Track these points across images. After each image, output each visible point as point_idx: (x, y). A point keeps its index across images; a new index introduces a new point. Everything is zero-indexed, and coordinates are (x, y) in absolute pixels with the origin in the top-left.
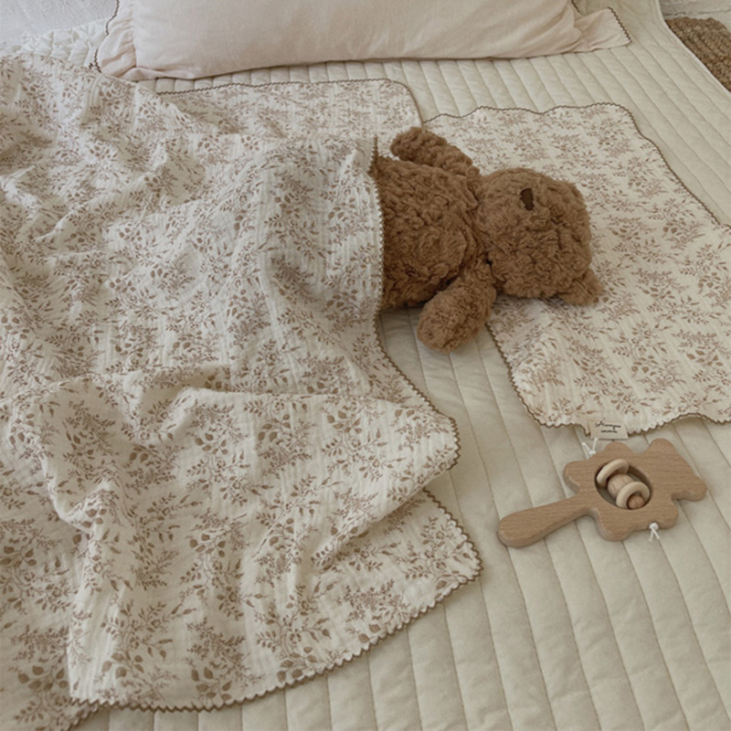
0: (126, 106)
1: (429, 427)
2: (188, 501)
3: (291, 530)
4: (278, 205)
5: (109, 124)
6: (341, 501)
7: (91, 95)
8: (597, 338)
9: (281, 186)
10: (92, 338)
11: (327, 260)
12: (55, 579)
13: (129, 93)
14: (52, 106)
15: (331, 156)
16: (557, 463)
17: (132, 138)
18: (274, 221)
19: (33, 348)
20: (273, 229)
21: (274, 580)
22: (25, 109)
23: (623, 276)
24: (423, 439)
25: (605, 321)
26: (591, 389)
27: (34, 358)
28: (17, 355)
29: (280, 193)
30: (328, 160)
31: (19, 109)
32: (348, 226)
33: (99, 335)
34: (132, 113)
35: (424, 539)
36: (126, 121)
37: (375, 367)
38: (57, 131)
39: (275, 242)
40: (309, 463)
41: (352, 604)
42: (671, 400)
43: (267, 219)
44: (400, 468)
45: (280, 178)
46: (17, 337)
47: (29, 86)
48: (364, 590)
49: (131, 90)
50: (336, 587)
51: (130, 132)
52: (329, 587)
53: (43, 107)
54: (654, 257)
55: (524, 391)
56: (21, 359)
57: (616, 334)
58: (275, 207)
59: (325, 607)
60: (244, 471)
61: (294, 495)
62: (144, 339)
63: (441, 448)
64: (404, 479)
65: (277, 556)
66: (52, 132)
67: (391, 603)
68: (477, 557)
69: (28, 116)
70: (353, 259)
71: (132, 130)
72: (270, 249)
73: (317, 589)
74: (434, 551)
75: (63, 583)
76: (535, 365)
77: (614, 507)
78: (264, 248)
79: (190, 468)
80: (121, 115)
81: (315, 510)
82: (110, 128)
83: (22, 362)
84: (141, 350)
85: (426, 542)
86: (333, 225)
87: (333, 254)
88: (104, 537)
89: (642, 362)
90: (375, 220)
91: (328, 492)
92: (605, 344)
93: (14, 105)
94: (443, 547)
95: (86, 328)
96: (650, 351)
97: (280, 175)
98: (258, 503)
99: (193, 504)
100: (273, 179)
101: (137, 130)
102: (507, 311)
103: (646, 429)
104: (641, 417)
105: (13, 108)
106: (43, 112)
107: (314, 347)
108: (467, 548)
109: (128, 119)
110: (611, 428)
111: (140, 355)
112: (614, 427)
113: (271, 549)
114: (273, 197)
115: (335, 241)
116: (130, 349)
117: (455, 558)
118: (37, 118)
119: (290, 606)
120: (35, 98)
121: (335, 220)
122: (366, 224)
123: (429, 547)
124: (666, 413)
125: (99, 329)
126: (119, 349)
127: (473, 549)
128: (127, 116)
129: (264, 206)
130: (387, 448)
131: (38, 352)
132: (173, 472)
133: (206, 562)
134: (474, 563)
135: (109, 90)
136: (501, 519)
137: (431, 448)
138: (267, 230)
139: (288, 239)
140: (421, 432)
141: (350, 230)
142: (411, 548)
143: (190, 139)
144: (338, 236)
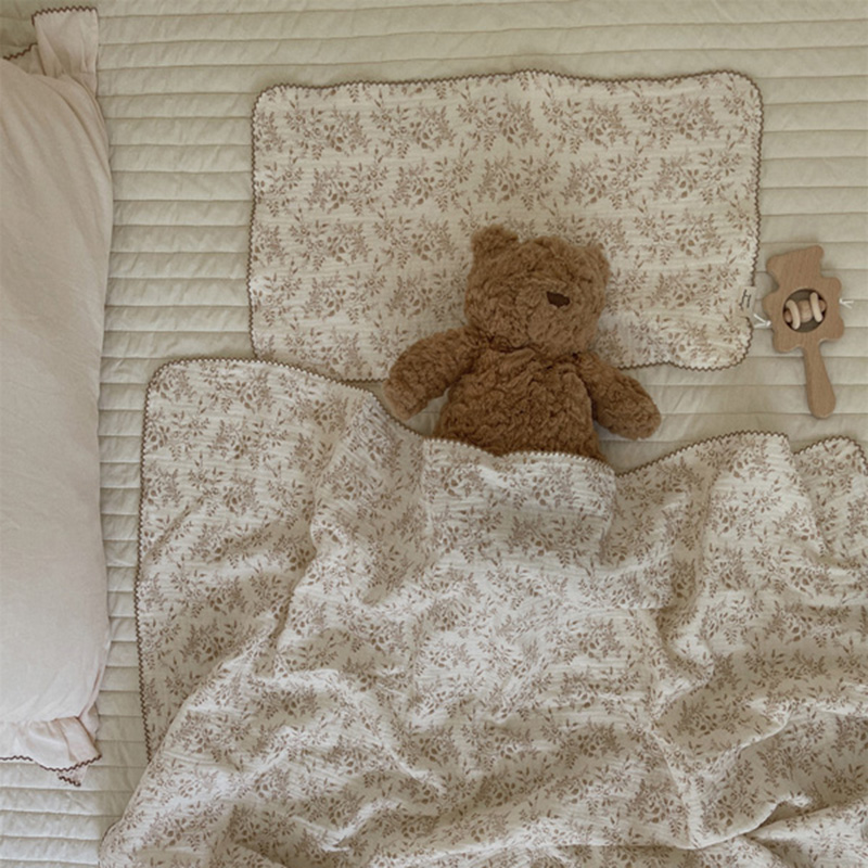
0: (209, 721)
1: (759, 454)
2: (755, 643)
3: (799, 570)
4: (546, 553)
5: (233, 739)
6: (782, 530)
7: (202, 762)
8: (645, 273)
9: (525, 548)
10: (574, 728)
11: (589, 513)
12: (801, 732)
13: (197, 718)
14: (192, 810)
15: (478, 493)
16: (767, 354)
17: (247, 712)
18: (564, 560)
19: (600, 774)
20: (572, 560)
21: (833, 584)
22: (201, 838)
23: (570, 216)
24: (768, 461)
25: (626, 257)
26: (712, 303)
27: (609, 773)
28: (606, 786)
29: (534, 550)
30: (481, 496)
31: (203, 845)
32: (560, 488)
33: (571, 723)
34: (217, 713)
35: (816, 474)
36: (226, 721)
37: (647, 483)
38: (224, 801)
39: (585, 560)
40: (745, 551)
41: (856, 533)
42: (737, 238)
43: (562, 565)
44: (785, 482)
45: (515, 548)
46: (590, 788)
47: (166, 839)
48: (848, 523)
49: (193, 715)
50: (845, 542)
51: (239, 715)
52: (844, 547)
53: (193, 819)
54: (547, 171)
55: (716, 363)
56: (610, 782)
57: (644, 254)
58: (549, 557)
59: (855, 551)
60: (747, 601)
61: (763, 565)
62: (579, 683)
63: (781, 448)
64: (795, 481)
65: (817, 581)
66: (225, 805)
67: (861, 506)
68: (837, 439)
69: (208, 834)
70: (594, 489)
71: (237, 713)
72: (592, 565)
73: (843, 555)
74: (827, 468)
75: (804, 727)
76: (689, 344)
77: (821, 325)
78: (591, 571)
79: (727, 643)
80: (219, 726)
81: (787, 550)
82: (237, 739)
83: (613, 781)
84: (591, 686)
85: (820, 473)
86: (553, 502)
87: (585, 507)
88: (814, 697)
89: (681, 242)
90: (562, 461)
91: (772, 539)
92: (654, 269)
93: (197, 852)
94: (826, 462)
95: (563, 735)
96: (671, 230)
97: (511, 548)
98: (764, 592)
99: (757, 639)
100: (515, 555)
101: (236, 707)
102: (598, 346)
103: (752, 269)
104: (741, 269)
105: (203, 853)
106: (200, 820)
107: (657, 535)
108: (829, 445)
109: (224, 718)
110: (746, 299)
111: (598, 686)
112: (745, 295)
113: (812, 584)
114: (536, 557)
115: (571, 503)
116: (589, 695)
117: (837, 454)
118: (209, 825)
119: (854, 575)
120: (182, 830)
121: (550, 500)
122: (564, 470)
123: (824, 472)
124: (748, 248)
125: (564, 723)
126: (587, 705)
127: (830, 440)
128: (220, 719)
129: (546, 567)
130: (758, 489)
131: (603, 770)
132: (726, 655)
133: (817, 630)
134: (841, 442)
135: (195, 741)
136: (809, 412)
137: (777, 456)
138: (573, 567)
139: (581, 547)
140: (760, 460)
141: (565, 487)
142: (823, 485)
143: (288, 643)
144: (566, 499)
